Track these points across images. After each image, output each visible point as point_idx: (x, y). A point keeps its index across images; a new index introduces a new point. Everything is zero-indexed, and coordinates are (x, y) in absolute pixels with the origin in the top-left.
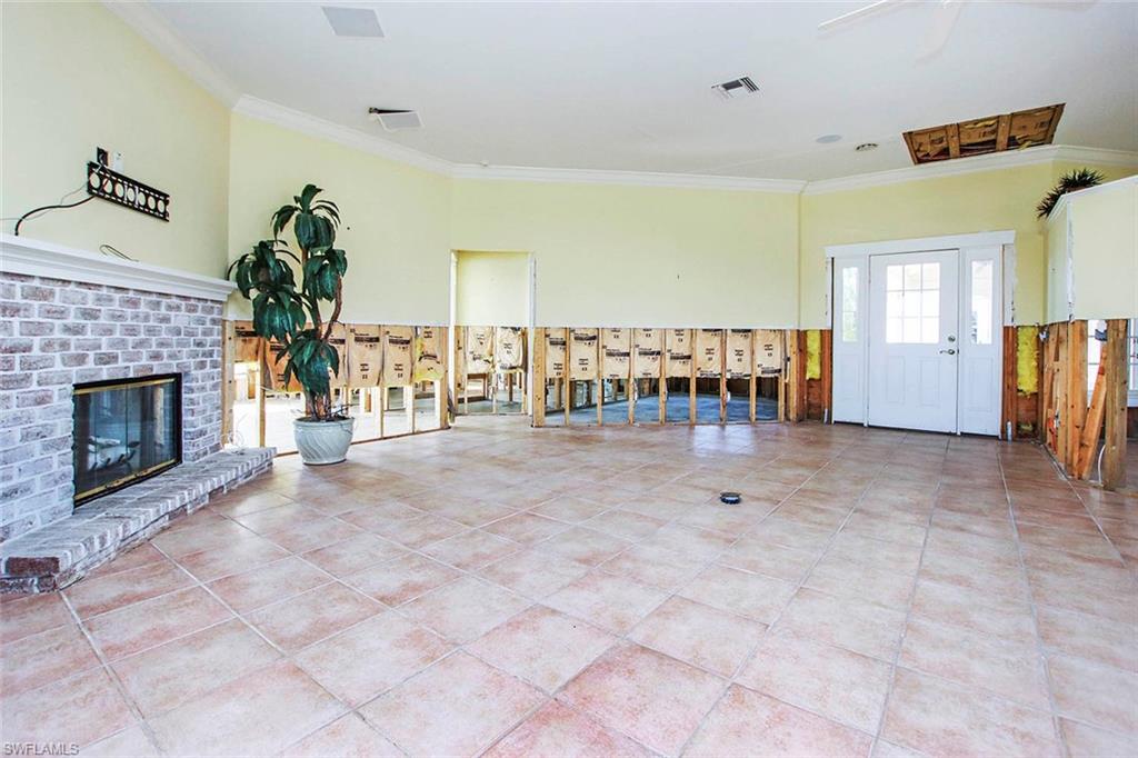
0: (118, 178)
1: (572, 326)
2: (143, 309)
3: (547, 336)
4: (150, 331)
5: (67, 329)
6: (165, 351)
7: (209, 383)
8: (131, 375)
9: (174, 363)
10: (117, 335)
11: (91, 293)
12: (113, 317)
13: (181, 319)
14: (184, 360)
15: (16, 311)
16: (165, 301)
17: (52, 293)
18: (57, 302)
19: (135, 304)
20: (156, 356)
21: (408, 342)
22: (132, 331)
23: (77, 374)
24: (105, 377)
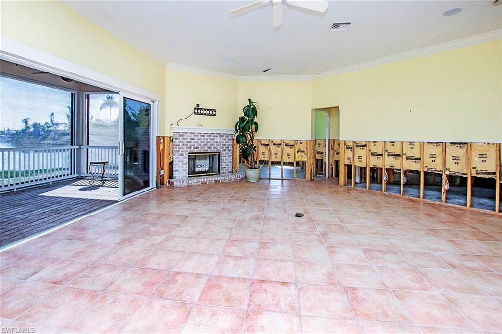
0: (201, 109)
1: (355, 140)
2: (206, 137)
3: (345, 144)
4: (208, 142)
5: (187, 142)
6: (212, 147)
7: (227, 155)
8: (202, 152)
9: (215, 149)
10: (199, 143)
11: (193, 135)
12: (198, 139)
13: (218, 139)
14: (219, 149)
15: (177, 139)
16: (212, 135)
17: (184, 135)
18: (185, 137)
19: (204, 136)
20: (210, 148)
21: (293, 146)
22: (203, 142)
23: (189, 150)
24: (195, 152)
